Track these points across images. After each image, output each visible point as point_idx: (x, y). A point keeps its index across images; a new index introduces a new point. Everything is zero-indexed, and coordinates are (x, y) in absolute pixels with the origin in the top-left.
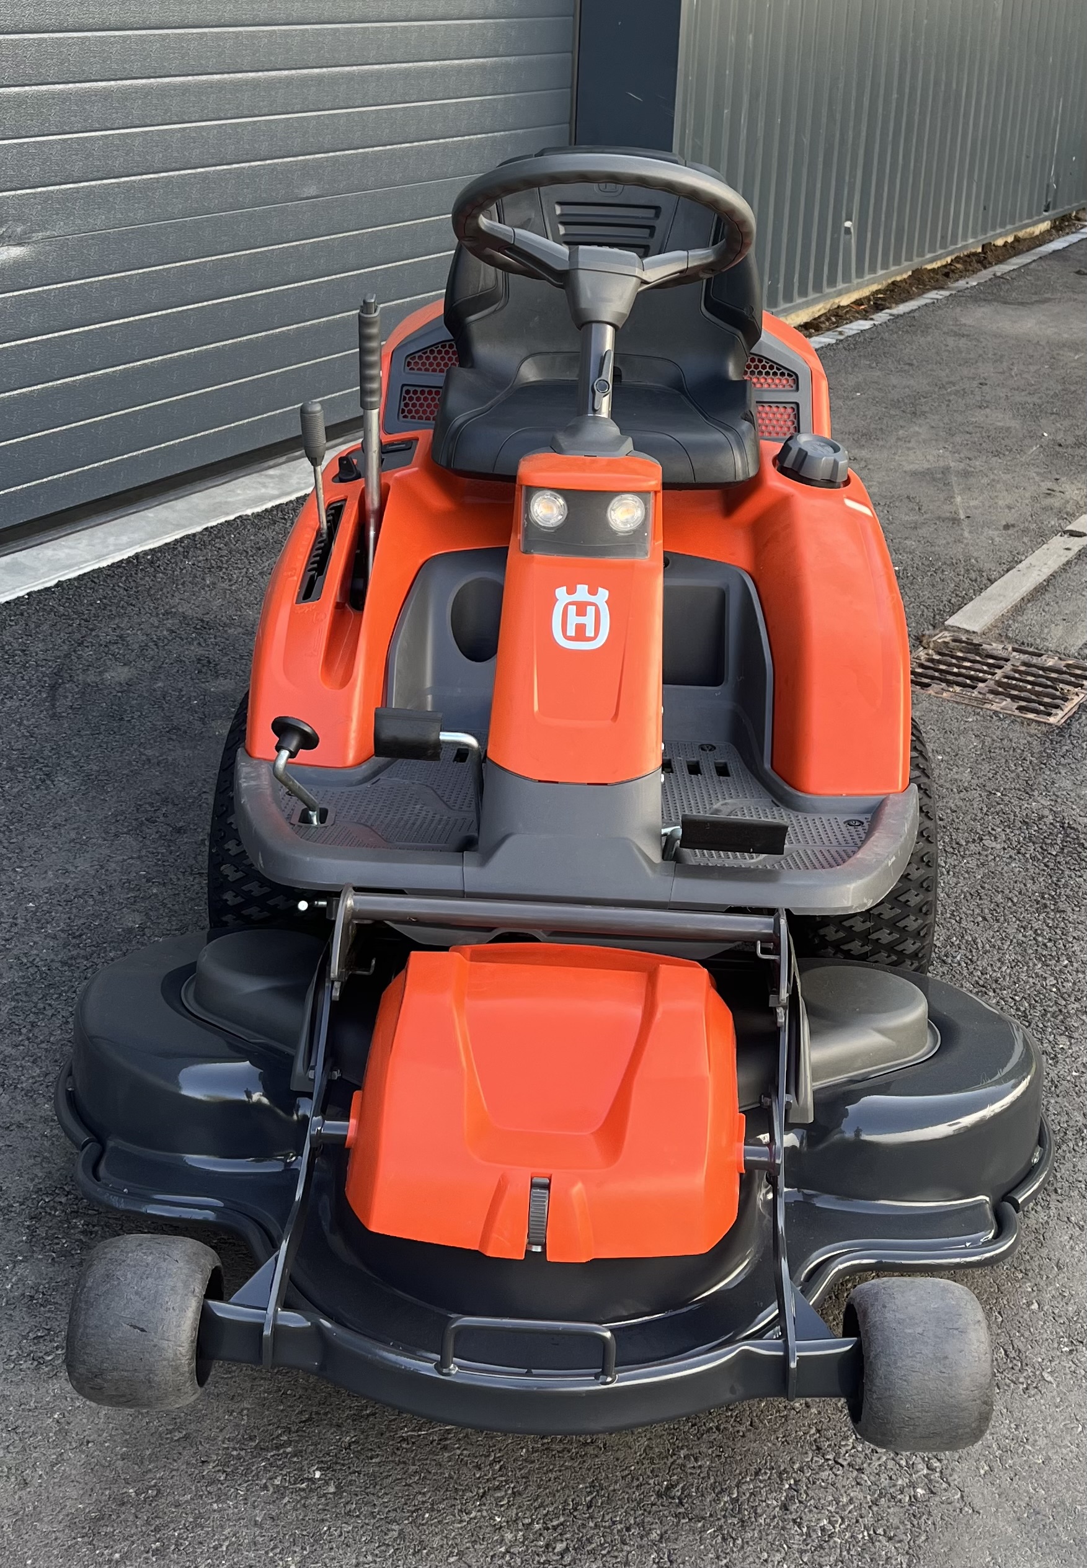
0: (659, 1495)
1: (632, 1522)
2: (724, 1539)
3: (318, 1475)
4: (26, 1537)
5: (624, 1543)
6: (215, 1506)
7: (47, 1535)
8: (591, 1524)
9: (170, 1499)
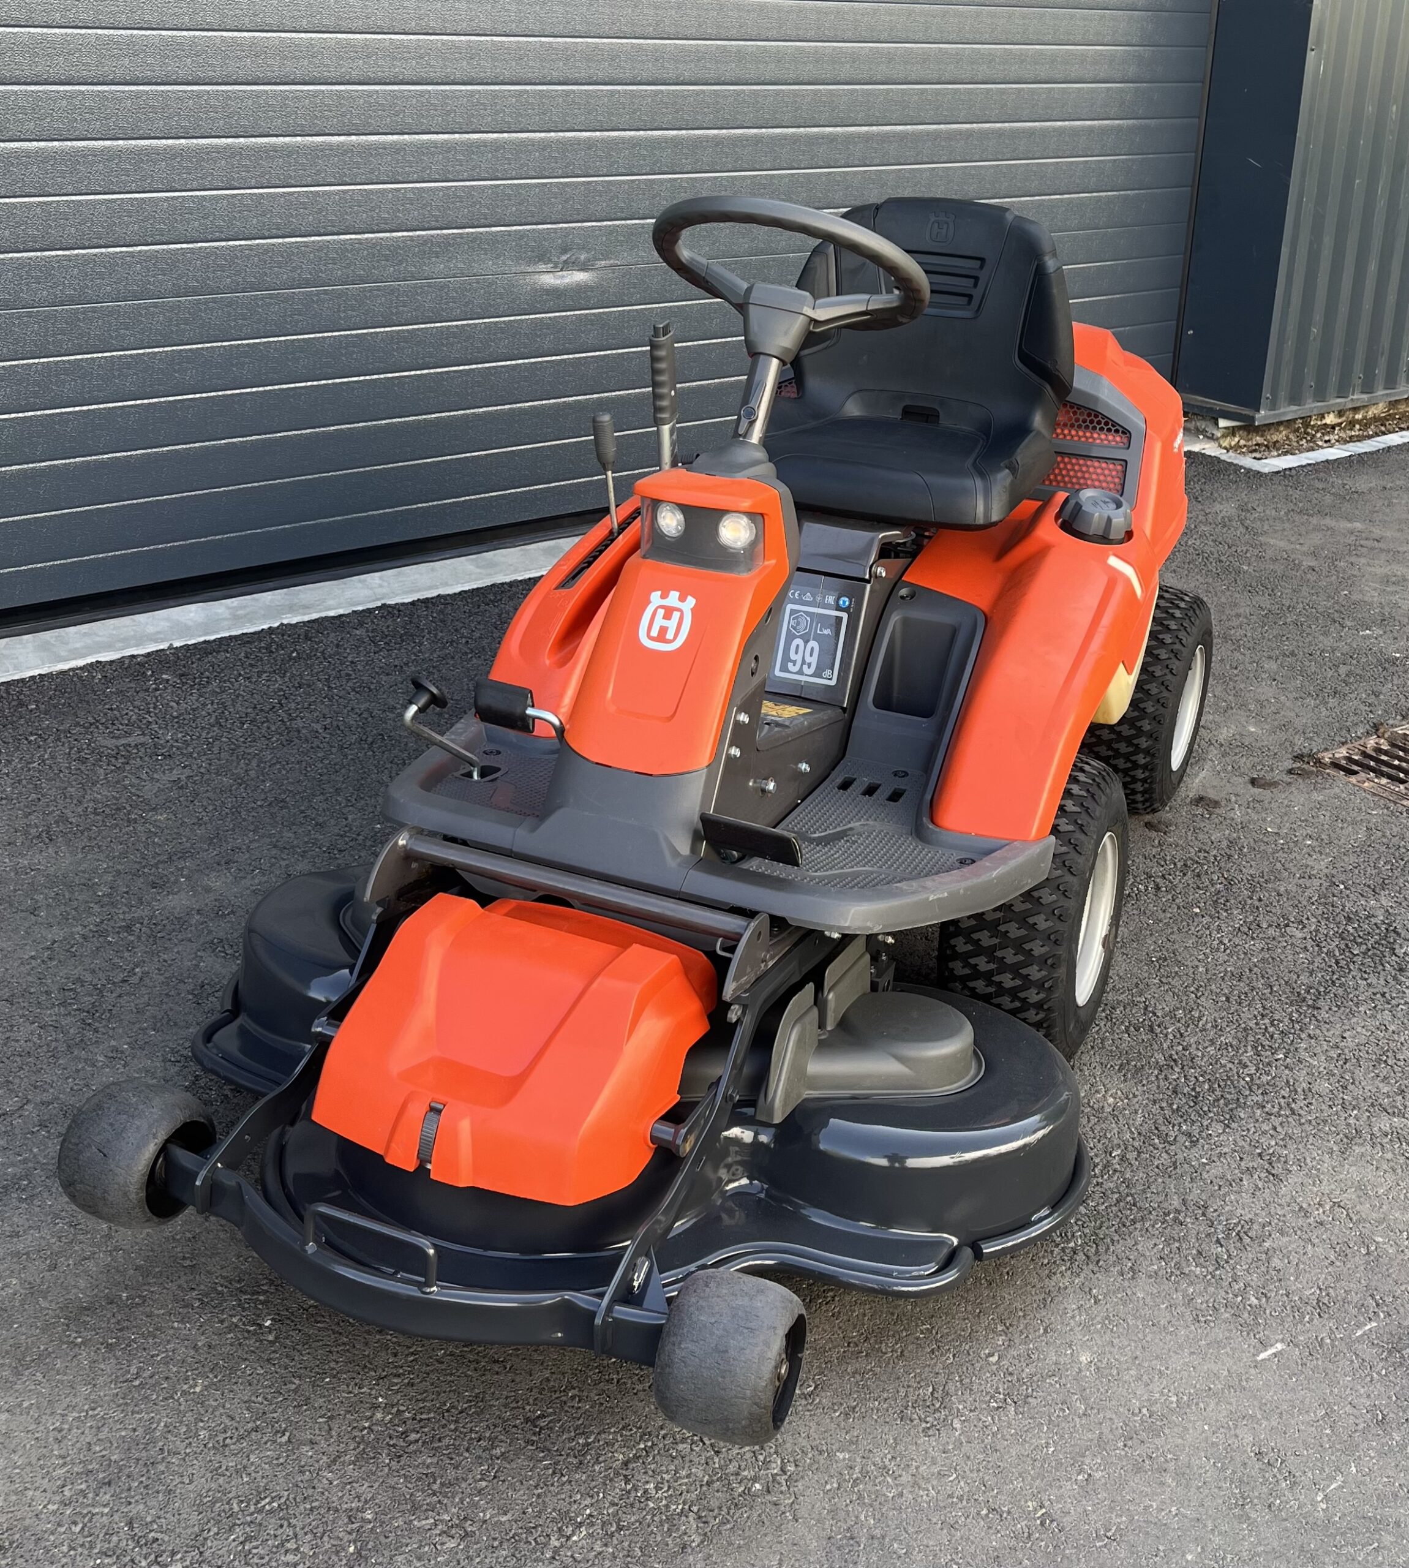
0: (527, 1420)
1: (487, 1435)
2: (554, 1473)
3: (268, 1324)
4: (26, 1307)
5: (467, 1450)
6: (176, 1324)
7: (42, 1309)
8: (452, 1427)
9: (148, 1309)
